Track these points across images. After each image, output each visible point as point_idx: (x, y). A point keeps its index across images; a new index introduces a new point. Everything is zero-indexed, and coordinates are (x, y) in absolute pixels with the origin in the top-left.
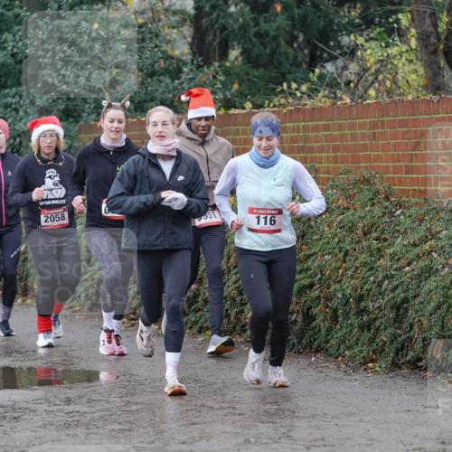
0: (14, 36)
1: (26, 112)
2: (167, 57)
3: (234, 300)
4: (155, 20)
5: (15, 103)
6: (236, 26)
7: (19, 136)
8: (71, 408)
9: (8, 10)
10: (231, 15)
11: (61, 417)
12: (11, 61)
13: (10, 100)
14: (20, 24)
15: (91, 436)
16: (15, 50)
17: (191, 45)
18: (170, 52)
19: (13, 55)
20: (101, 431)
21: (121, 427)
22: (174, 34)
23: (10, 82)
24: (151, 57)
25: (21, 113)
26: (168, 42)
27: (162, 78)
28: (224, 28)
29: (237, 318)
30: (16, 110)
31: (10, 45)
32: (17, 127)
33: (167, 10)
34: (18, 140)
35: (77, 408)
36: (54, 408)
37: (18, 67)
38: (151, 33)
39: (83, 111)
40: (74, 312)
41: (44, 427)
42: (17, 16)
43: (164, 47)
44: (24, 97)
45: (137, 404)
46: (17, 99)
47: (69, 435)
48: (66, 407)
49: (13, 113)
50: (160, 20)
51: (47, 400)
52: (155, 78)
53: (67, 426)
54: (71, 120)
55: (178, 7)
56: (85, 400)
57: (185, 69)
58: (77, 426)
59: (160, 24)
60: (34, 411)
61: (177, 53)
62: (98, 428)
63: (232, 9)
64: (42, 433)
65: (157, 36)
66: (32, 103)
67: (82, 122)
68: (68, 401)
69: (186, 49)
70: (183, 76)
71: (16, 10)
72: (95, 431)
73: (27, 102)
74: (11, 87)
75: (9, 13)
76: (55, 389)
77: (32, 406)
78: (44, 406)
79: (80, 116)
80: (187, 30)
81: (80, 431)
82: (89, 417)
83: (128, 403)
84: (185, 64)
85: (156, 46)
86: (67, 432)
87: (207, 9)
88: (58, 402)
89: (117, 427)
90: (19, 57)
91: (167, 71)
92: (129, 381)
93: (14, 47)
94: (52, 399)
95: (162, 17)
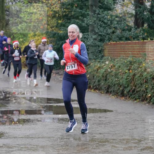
0: (87, 19)
1: (90, 40)
2: (128, 26)
3: (144, 91)
4: (125, 16)
5: (87, 37)
6: (146, 18)
7: (88, 46)
8: (100, 119)
9: (86, 12)
10: (145, 15)
11: (98, 122)
12: (86, 26)
13: (86, 36)
14: (89, 16)
15: (106, 127)
16: (87, 23)
17: (134, 23)
18: (128, 24)
19: (87, 24)
20: (108, 126)
21: (114, 125)
22: (130, 19)
23: (86, 31)
24: (123, 26)
25: (89, 40)
26: (128, 22)
27: (126, 31)
28: (143, 18)
29: (145, 96)
30: (87, 39)
31: (86, 22)
32: (87, 43)
33: (128, 13)
34: (88, 47)
35: (102, 119)
36: (96, 119)
37: (88, 27)
38: (123, 19)
39: (105, 39)
40: (102, 93)
41: (93, 124)
42: (88, 14)
43: (127, 23)
44: (90, 35)
45: (118, 119)
46: (88, 36)
47: (100, 126)
48: (99, 119)
49: (87, 40)
50: (126, 16)
51: (94, 117)
52: (124, 31)
53: (99, 124)
54: (102, 42)
55: (131, 12)
56: (104, 117)
57: (133, 29)
58: (102, 124)
59: (126, 17)
60: (90, 120)
61: (130, 25)
62: (108, 125)
63: (145, 13)
64: (93, 126)
65: (125, 20)
66: (92, 37)
67: (105, 43)
68: (100, 117)
69: (133, 24)
70: (132, 31)
71: (88, 12)
72: (107, 126)
73: (90, 37)
74: (86, 33)
75: (86, 13)
76: (96, 114)
77: (90, 119)
78: (93, 119)
79: (104, 41)
80: (133, 19)
81: (103, 126)
82: (105, 122)
83: (116, 118)
84: (132, 28)
85: (125, 23)
86: (99, 126)
87: (138, 13)
88: (97, 118)
89: (112, 125)
90: (88, 25)
91: (127, 30)
92: (116, 113)
93: (87, 22)
94: (95, 117)
95: (127, 15)
